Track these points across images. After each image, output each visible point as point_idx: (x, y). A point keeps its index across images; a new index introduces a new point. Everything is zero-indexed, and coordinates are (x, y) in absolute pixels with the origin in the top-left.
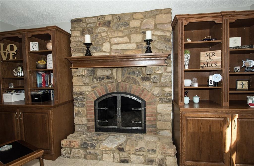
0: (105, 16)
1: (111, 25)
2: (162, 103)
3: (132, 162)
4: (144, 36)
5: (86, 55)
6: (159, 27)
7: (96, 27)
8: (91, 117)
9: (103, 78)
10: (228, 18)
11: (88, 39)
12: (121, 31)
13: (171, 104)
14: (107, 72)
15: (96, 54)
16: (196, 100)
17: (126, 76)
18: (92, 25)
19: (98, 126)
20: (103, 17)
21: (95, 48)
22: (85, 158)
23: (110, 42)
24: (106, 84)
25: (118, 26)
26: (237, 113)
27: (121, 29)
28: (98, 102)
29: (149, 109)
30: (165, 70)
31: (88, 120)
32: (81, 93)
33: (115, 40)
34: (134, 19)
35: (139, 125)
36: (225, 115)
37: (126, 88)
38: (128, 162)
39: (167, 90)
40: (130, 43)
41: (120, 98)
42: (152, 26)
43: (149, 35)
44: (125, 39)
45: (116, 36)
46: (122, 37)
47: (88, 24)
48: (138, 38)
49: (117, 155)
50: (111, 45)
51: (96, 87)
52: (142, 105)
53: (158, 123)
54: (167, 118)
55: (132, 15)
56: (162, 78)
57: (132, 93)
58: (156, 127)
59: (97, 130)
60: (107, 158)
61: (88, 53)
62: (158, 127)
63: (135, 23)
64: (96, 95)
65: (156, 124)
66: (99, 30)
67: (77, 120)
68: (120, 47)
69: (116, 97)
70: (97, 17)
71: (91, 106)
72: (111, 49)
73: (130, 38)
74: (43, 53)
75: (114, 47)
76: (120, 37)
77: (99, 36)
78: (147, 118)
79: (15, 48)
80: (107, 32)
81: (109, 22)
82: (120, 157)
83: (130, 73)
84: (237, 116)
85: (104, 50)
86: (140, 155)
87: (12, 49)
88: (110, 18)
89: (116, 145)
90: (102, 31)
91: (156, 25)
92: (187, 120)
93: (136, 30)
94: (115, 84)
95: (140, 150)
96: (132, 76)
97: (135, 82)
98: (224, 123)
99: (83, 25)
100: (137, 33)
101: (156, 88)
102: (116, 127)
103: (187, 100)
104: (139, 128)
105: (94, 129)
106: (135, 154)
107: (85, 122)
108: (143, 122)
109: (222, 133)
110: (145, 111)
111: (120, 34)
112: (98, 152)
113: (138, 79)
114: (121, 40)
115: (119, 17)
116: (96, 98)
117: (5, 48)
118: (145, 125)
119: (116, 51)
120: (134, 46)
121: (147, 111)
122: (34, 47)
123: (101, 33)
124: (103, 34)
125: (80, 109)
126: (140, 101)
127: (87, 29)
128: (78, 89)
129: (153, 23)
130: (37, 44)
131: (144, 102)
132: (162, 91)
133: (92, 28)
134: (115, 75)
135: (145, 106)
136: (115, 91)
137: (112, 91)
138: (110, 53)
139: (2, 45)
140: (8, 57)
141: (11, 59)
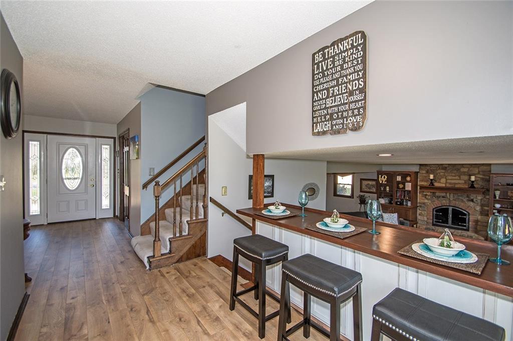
0: (443, 164)
1: (448, 168)
2: (482, 215)
4: (470, 178)
5: (430, 185)
6: (481, 173)
7: (436, 170)
8: (430, 217)
9: (440, 197)
11: (432, 177)
14: (444, 194)
15: (436, 184)
17: (456, 197)
18: (434, 168)
19: (434, 223)
21: (436, 181)
23: (446, 178)
24: (442, 200)
25: (452, 170)
27: (454, 172)
28: (435, 210)
29: (472, 218)
30: (485, 197)
31: (428, 219)
32: (424, 203)
33: (450, 178)
34: (464, 167)
35: (465, 226)
37: (456, 204)
39: (486, 208)
40: (460, 180)
42: (476, 173)
43: (473, 178)
44: (457, 178)
45: (450, 175)
46: (455, 176)
47: (431, 167)
48: (466, 178)
50: (447, 180)
51: (434, 201)
52: (467, 215)
53: (478, 226)
55: (462, 165)
56: (483, 201)
57: (460, 207)
58: (477, 229)
59: (433, 225)
61: (432, 184)
63: (464, 170)
64: (434, 205)
66: (439, 171)
67: (419, 217)
68: (453, 181)
69: (448, 209)
70: (438, 164)
71: (431, 211)
73: (460, 177)
74: (404, 182)
75: (449, 181)
77: (439, 174)
78: (470, 223)
79: (386, 177)
80: (444, 173)
81: (446, 168)
83: (459, 196)
85: (441, 182)
87: (384, 177)
88: (447, 166)
90: (441, 172)
91: (479, 172)
93: (464, 173)
94: (448, 201)
96: (461, 198)
97: (463, 201)
99: (428, 168)
100: (465, 175)
101: (478, 206)
102: (448, 225)
104: (465, 228)
105: (431, 224)
107: (426, 219)
108: (467, 225)
111: (454, 175)
113: (464, 200)
114: (454, 178)
116: (434, 207)
117: (381, 177)
118: (469, 226)
119: (450, 184)
120: (464, 182)
121: (470, 219)
122: (399, 178)
123: (440, 173)
124: (441, 174)
125: (423, 212)
126: (466, 212)
127: (431, 170)
128: (422, 201)
129: (477, 171)
130: (400, 177)
131: (469, 213)
132: (482, 209)
133: (434, 170)
134: (448, 196)
135: (469, 215)
136: (448, 205)
137: (445, 205)
138: (446, 184)
139: (380, 176)
140: (383, 182)
141: (384, 182)
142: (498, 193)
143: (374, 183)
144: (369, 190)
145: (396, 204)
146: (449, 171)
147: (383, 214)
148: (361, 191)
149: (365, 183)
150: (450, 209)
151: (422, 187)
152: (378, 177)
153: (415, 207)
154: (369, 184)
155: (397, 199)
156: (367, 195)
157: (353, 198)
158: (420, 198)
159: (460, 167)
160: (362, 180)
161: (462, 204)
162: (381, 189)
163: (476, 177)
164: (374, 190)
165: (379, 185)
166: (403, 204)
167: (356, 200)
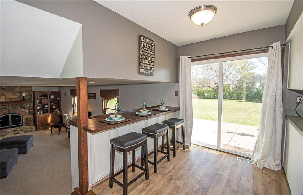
1: (6, 89)
2: (29, 115)
4: (22, 94)
6: (27, 91)
9: (1, 109)
10: (49, 92)
12: (11, 92)
13: (33, 115)
14: (4, 107)
16: (42, 112)
17: (13, 107)
23: (5, 95)
24: (3, 111)
29: (24, 118)
30: (30, 105)
33: (8, 95)
34: (17, 88)
35: (21, 124)
37: (13, 111)
38: (18, 134)
39: (31, 110)
40: (15, 96)
41: (11, 115)
43: (24, 94)
44: (13, 95)
45: (8, 93)
46: (11, 94)
49: (13, 133)
50: (6, 97)
52: (21, 117)
53: (28, 121)
54: (32, 119)
57: (16, 113)
58: (27, 123)
60: (9, 135)
62: (28, 123)
63: (17, 90)
68: (10, 97)
69: (8, 115)
72: (6, 98)
73: (15, 94)
76: (10, 94)
78: (23, 121)
80: (3, 92)
84: (51, 114)
85: (2, 98)
86: (23, 131)
88: (6, 87)
89: (12, 130)
92: (38, 117)
95: (23, 129)
96: (16, 107)
97: (18, 109)
98: (49, 116)
100: (18, 93)
101: (27, 110)
102: (9, 126)
103: (38, 113)
104: (21, 125)
106: (21, 131)
108: (22, 122)
109: (48, 119)
112: (5, 134)
114: (11, 95)
118: (23, 123)
119: (8, 99)
120: (17, 97)
121: (23, 118)
126: (20, 115)
129: (25, 90)
131: (22, 115)
132: (29, 111)
134: (8, 107)
135: (22, 117)
136: (8, 113)
137: (6, 113)
138: (5, 99)
142: (38, 101)
146: (7, 91)
150: (10, 115)
159: (14, 87)
161: (18, 110)
163: (25, 94)
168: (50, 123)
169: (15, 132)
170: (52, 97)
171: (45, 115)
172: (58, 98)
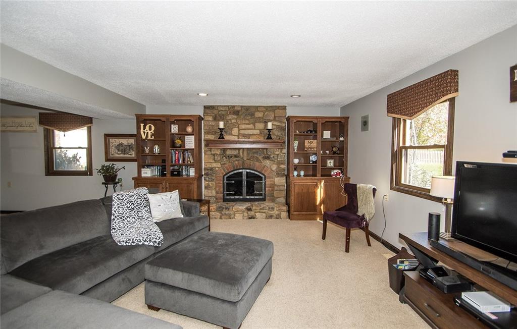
0: (235, 106)
1: (240, 113)
2: (278, 177)
3: (257, 218)
4: (266, 126)
5: (219, 138)
6: (277, 119)
7: (227, 115)
8: (219, 189)
9: (231, 157)
10: (320, 120)
11: (221, 125)
12: (248, 120)
13: (285, 178)
14: (235, 152)
15: (227, 137)
16: (302, 173)
17: (250, 155)
18: (223, 113)
19: (225, 197)
20: (233, 107)
21: (225, 132)
22: (221, 218)
23: (238, 127)
24: (234, 161)
25: (246, 115)
26: (323, 179)
27: (248, 118)
28: (225, 177)
29: (268, 182)
30: (281, 151)
31: (217, 193)
32: (211, 169)
33: (243, 126)
34: (258, 111)
35: (261, 195)
36: (317, 181)
37: (250, 165)
38: (254, 218)
39: (282, 166)
40: (255, 129)
41: (246, 173)
42: (272, 118)
43: (270, 126)
44: (251, 126)
45: (244, 123)
46: (249, 124)
47: (219, 111)
48: (261, 126)
49: (246, 214)
50: (239, 130)
51: (225, 164)
52: (263, 179)
53: (275, 192)
54: (281, 188)
55: (257, 108)
56: (279, 157)
57: (255, 169)
58: (273, 196)
59: (225, 200)
60: (239, 217)
61: (221, 137)
62: (275, 195)
63: (259, 115)
64: (224, 170)
65: (273, 193)
66: (230, 117)
67: (207, 192)
68: (247, 132)
69: (242, 173)
70: (228, 106)
71: (220, 180)
72: (239, 133)
74: (182, 134)
75: (242, 132)
76: (247, 124)
77: (229, 122)
78: (267, 189)
79: (153, 128)
80: (236, 119)
81: (238, 112)
82: (248, 215)
83: (253, 153)
84: (323, 181)
85: (233, 134)
86: (263, 212)
87: (150, 129)
88: (240, 109)
89: (244, 207)
90: (232, 118)
91: (275, 117)
92: (295, 185)
93: (259, 120)
94: (241, 162)
95: (263, 209)
96: (256, 155)
97: (258, 160)
98: (316, 186)
99: (216, 112)
100: (260, 122)
101: (274, 165)
102: (241, 197)
103: (296, 173)
104: (261, 197)
105: (222, 200)
106: (259, 212)
107: (214, 194)
108: (264, 192)
109: (315, 192)
110: (265, 183)
111: (247, 122)
112: (232, 212)
113: (260, 158)
114: (247, 126)
115: (247, 108)
116: (224, 174)
117: (144, 128)
118: (265, 194)
119: (244, 135)
120: (258, 132)
121: (267, 183)
122: (175, 129)
123: (231, 120)
124: (233, 121)
125: (210, 183)
126: (262, 175)
127: (219, 115)
128: (209, 166)
129: (273, 116)
130: (177, 127)
131: (265, 176)
132: (278, 167)
133: (223, 115)
134: (241, 154)
135: (265, 179)
136: (241, 167)
137: (238, 167)
138: (238, 136)
139: (142, 125)
140: (147, 136)
141: (149, 137)
142: (296, 143)
143: (132, 141)
144: (122, 155)
145: (172, 174)
146: (242, 117)
147: (150, 196)
148: (107, 160)
149: (115, 142)
150: (244, 172)
151: (208, 143)
152: (139, 128)
153: (199, 177)
154: (121, 144)
155: (172, 166)
156: (118, 165)
157: (91, 174)
158: (206, 161)
159: (254, 110)
160: (107, 136)
161: (258, 163)
162: (144, 151)
163: (272, 125)
164: (133, 154)
165: (140, 143)
166: (183, 175)
167: (98, 178)
168: (320, 204)
169: (249, 212)
170: (327, 134)
171: (309, 181)
172: (342, 139)
